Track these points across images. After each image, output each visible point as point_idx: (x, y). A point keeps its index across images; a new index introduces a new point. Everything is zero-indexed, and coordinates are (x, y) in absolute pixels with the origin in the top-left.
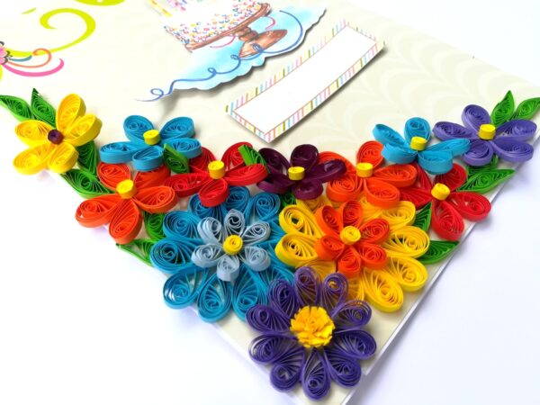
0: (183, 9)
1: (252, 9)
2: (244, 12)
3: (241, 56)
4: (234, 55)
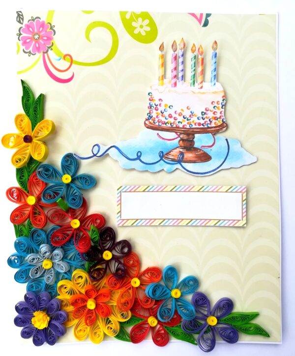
0: (175, 84)
1: (214, 121)
2: (206, 120)
3: (166, 156)
4: (162, 152)
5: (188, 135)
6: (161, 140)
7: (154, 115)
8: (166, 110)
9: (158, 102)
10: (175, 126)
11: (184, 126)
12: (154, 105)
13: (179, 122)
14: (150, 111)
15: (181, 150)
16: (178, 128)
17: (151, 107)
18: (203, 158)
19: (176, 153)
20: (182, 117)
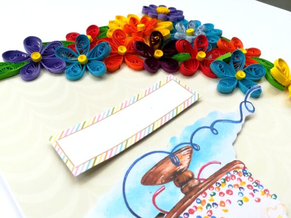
3: (190, 149)
4: (197, 150)
5: (192, 189)
6: (211, 161)
7: (245, 179)
8: (241, 195)
9: (258, 195)
10: (214, 186)
11: (206, 194)
12: (257, 188)
13: (214, 194)
14: (253, 179)
15: (181, 167)
16: (209, 188)
17: (256, 183)
18: (151, 176)
19: (185, 161)
20: (218, 203)
